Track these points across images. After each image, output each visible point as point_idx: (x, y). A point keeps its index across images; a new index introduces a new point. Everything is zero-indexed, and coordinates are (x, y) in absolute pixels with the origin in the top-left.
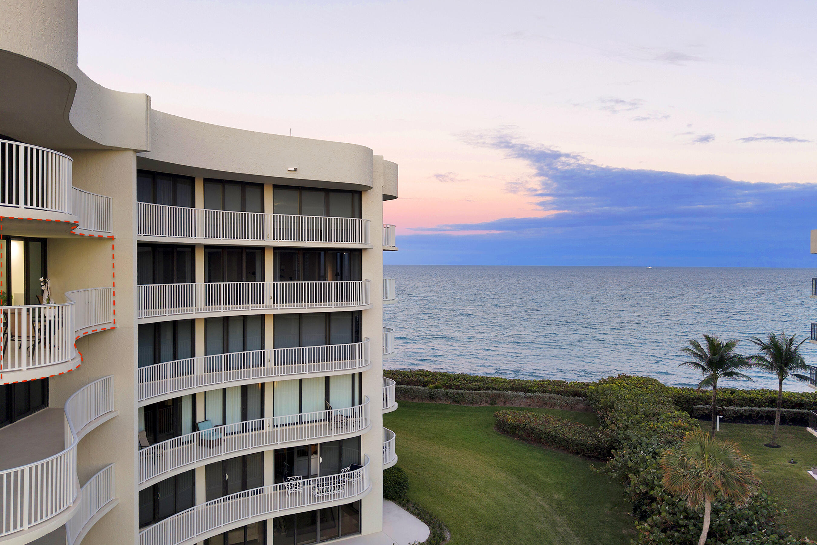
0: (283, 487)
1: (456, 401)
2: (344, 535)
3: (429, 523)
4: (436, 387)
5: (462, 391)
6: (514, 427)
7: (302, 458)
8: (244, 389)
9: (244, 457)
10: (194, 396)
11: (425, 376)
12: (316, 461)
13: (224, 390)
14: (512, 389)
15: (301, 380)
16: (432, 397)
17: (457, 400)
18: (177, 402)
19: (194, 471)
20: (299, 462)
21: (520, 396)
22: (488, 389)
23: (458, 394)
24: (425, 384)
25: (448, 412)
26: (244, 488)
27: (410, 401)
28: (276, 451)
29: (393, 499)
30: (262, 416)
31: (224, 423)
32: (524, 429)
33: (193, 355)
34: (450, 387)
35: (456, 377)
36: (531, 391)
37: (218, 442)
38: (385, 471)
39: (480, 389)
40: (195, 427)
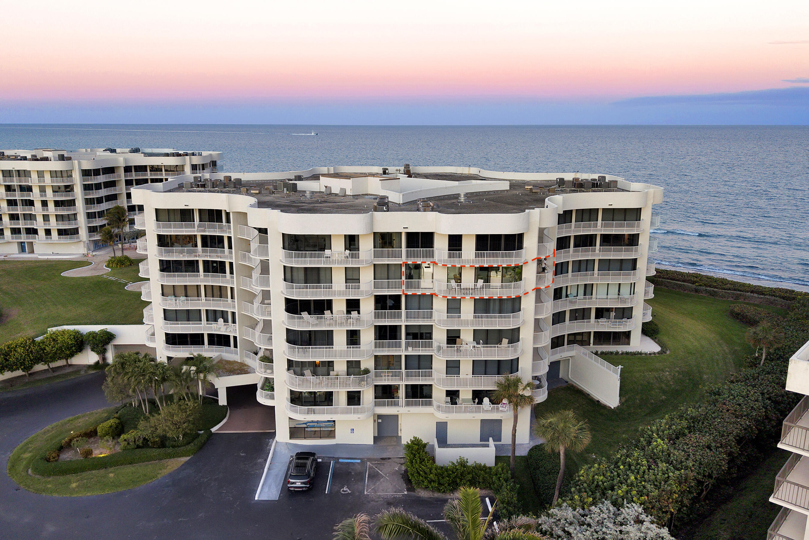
0: (598, 322)
1: (711, 295)
2: (622, 345)
3: (661, 347)
4: (700, 285)
5: (716, 290)
6: (738, 314)
7: (606, 313)
8: (585, 285)
9: (584, 309)
10: (567, 287)
11: (696, 277)
12: (613, 314)
13: (578, 285)
14: (752, 292)
15: (608, 284)
16: (696, 291)
17: (713, 294)
18: (561, 288)
19: (565, 311)
20: (605, 313)
21: (755, 296)
22: (735, 290)
23: (713, 291)
24: (694, 283)
25: (704, 301)
26: (583, 319)
27: (682, 291)
28: (596, 308)
29: (646, 335)
30: (592, 295)
31: (577, 296)
32: (742, 316)
33: (568, 273)
34: (710, 286)
35: (716, 280)
36: (763, 294)
37: (575, 302)
38: (643, 324)
39: (730, 289)
40: (567, 296)
